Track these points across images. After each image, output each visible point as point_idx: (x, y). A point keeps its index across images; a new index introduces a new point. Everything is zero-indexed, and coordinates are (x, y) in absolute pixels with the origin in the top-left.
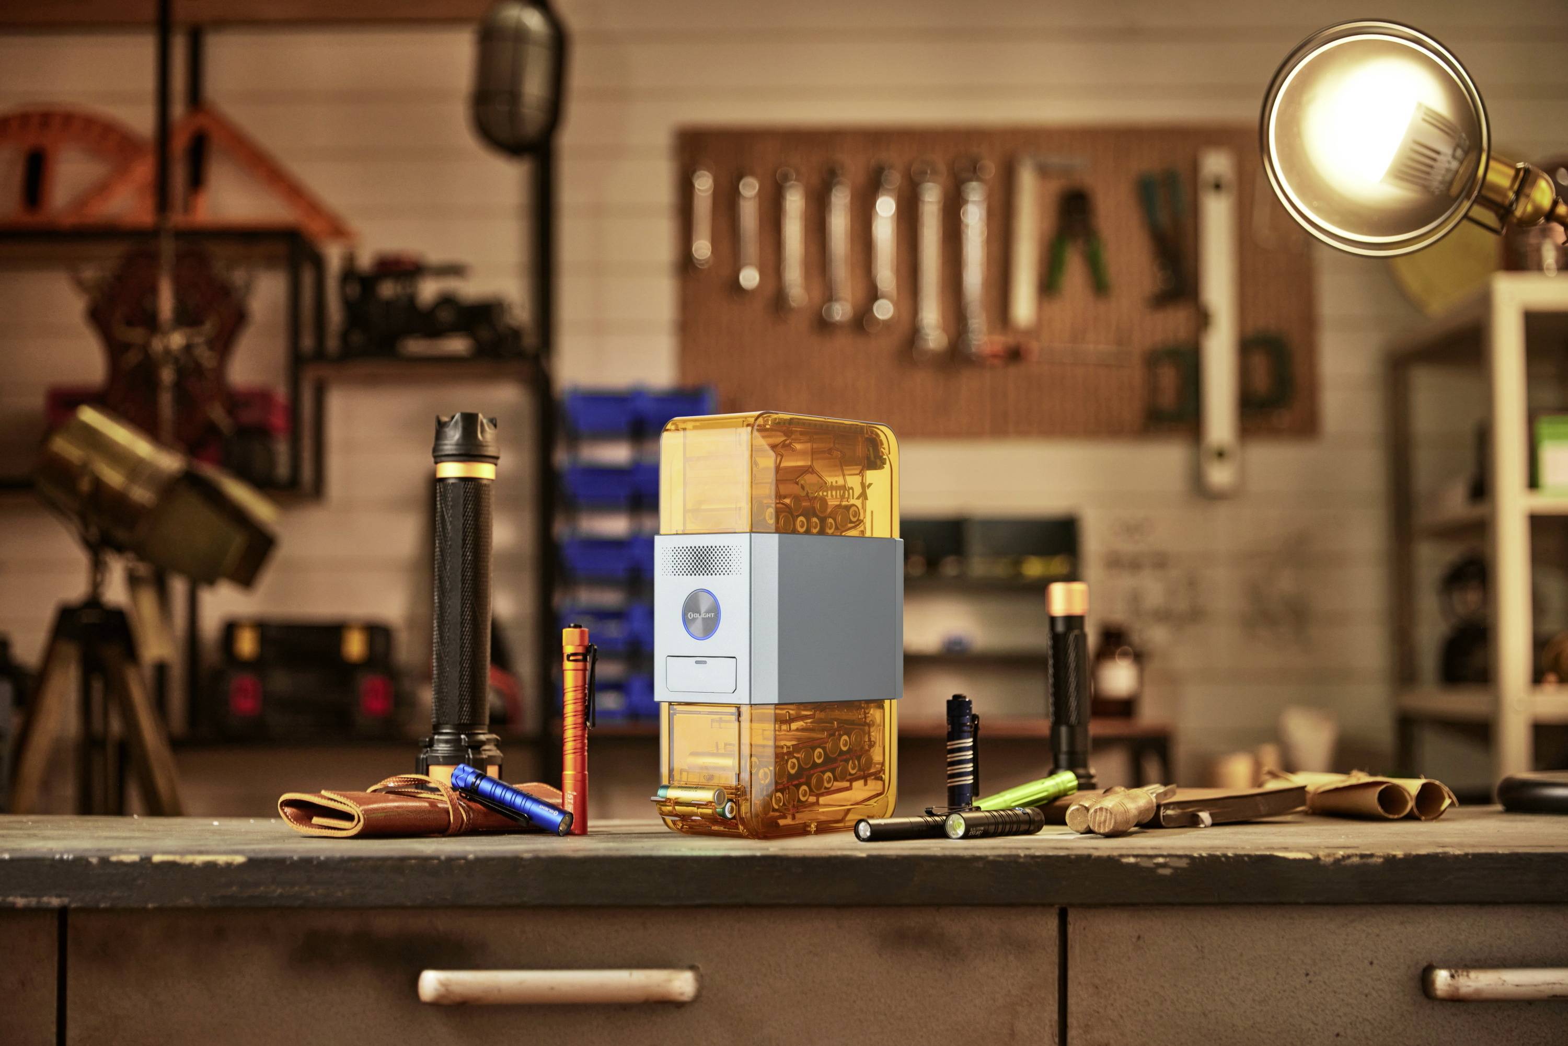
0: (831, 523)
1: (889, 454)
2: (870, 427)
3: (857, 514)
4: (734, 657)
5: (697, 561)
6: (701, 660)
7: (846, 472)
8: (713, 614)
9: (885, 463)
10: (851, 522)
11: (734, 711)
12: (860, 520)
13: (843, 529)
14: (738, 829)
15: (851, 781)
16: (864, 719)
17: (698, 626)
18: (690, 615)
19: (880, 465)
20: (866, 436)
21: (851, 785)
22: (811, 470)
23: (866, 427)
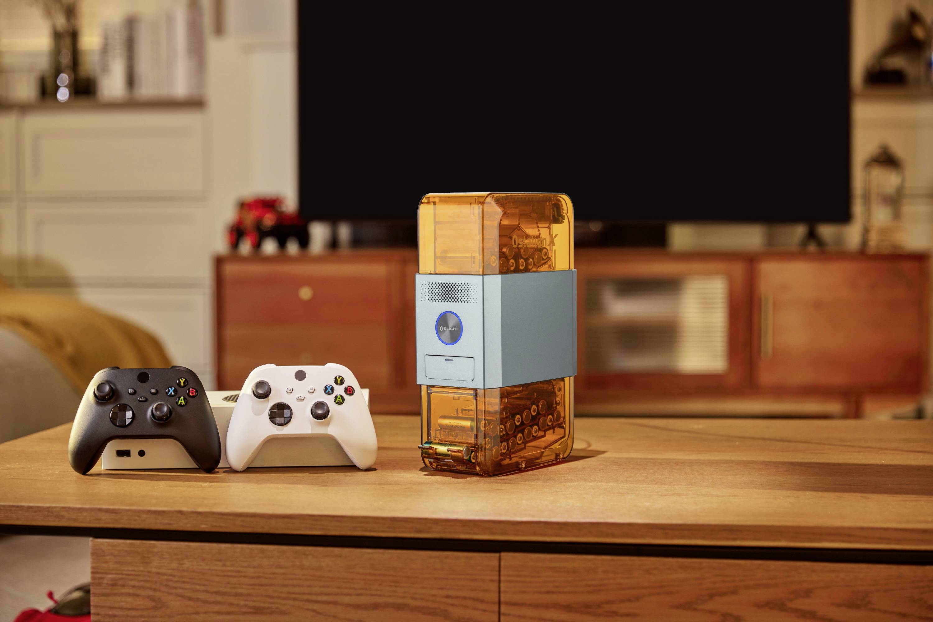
0: (531, 262)
1: (568, 213)
2: (555, 196)
3: (546, 254)
4: (473, 358)
5: (446, 292)
6: (449, 359)
7: (540, 225)
8: (457, 328)
9: (564, 219)
10: (543, 259)
11: (473, 393)
12: (549, 258)
13: (538, 265)
14: (476, 469)
15: (545, 431)
16: (552, 390)
17: (446, 335)
18: (441, 328)
19: (561, 221)
20: (553, 203)
21: (545, 434)
22: (518, 228)
23: (553, 196)
